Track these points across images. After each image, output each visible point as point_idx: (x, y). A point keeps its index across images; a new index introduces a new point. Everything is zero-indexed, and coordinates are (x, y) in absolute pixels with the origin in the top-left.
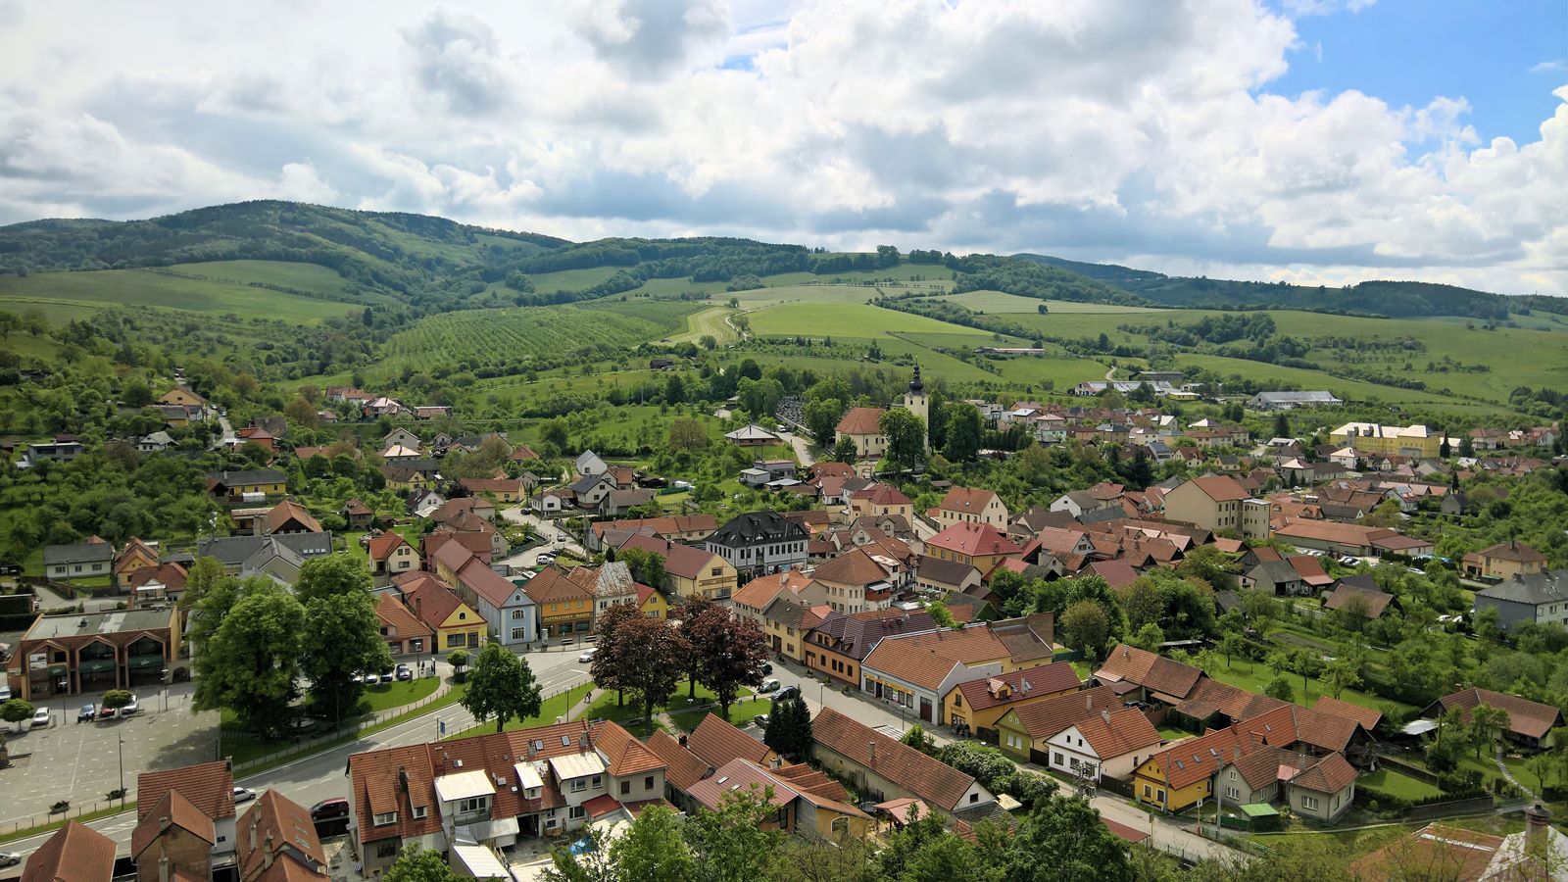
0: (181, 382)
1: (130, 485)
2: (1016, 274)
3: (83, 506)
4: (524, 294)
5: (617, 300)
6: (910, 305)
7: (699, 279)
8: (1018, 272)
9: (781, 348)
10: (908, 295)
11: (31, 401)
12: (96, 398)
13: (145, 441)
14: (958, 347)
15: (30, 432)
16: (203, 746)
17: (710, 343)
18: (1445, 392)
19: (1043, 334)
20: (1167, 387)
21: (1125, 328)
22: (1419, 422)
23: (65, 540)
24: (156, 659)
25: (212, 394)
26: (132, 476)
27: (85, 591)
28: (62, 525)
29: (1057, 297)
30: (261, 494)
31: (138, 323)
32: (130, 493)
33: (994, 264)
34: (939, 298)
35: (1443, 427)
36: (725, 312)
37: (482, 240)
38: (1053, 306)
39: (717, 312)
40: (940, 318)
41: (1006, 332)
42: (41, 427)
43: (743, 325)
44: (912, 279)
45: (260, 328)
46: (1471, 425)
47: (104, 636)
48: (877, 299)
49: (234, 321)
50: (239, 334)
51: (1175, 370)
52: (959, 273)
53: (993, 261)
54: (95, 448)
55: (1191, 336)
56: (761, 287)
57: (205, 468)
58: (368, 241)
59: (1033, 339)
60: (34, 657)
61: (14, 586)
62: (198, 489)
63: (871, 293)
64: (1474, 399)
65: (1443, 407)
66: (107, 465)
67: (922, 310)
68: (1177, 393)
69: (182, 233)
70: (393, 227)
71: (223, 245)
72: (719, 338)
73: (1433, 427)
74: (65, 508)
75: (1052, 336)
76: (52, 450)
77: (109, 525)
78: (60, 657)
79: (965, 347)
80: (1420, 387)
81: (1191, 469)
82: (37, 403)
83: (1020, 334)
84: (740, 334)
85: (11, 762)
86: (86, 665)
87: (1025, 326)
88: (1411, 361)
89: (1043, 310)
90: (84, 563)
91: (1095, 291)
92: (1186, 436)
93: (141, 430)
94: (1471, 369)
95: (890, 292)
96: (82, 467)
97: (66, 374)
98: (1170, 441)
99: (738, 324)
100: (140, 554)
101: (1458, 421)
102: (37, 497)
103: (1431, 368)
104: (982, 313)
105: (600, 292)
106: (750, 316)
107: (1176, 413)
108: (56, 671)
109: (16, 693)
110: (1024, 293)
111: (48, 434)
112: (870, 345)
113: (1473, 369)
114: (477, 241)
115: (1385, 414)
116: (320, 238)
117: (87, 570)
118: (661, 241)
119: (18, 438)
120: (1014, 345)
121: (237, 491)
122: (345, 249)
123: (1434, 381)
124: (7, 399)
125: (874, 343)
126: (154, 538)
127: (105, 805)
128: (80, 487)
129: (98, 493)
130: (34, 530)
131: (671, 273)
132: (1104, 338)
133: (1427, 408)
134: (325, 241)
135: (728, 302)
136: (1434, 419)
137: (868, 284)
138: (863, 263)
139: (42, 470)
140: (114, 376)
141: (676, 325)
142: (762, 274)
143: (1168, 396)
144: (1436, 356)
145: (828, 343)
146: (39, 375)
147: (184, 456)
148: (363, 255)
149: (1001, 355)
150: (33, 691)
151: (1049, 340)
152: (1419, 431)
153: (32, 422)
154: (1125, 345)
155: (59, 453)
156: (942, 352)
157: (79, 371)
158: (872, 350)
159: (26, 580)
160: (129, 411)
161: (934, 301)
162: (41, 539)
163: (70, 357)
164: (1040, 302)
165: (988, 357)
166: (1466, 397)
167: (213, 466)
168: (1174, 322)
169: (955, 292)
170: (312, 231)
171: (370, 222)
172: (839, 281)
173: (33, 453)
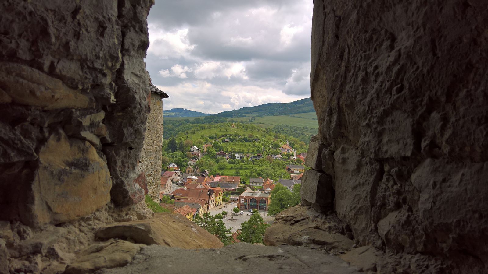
0: (287, 143)
1: (270, 166)
3: (259, 170)
11: (255, 146)
12: (267, 146)
13: (275, 156)
15: (253, 153)
23: (254, 177)
24: (265, 204)
25: (294, 146)
26: (271, 164)
27: (256, 189)
28: (255, 174)
30: (298, 172)
32: (270, 168)
42: (255, 152)
45: (312, 131)
47: (255, 197)
50: (307, 132)
54: (265, 157)
57: (287, 164)
60: (241, 200)
61: (243, 186)
62: (284, 168)
66: (266, 161)
74: (256, 170)
76: (256, 157)
77: (264, 175)
78: (246, 201)
82: (256, 146)
85: (233, 220)
86: (251, 203)
90: (256, 183)
93: (275, 154)
96: (261, 161)
97: (262, 140)
100: (268, 182)
102: (251, 167)
108: (245, 204)
109: (238, 207)
111: (256, 154)
117: (258, 185)
119: (250, 154)
121: (293, 170)
124: (250, 145)
126: (273, 179)
128: (260, 166)
129: (263, 167)
130: (249, 174)
139: (253, 161)
140: (272, 141)
146: (257, 140)
147: (282, 161)
150: (241, 207)
153: (253, 150)
155: (257, 158)
157: (265, 140)
159: (246, 185)
160: (274, 149)
162: (250, 177)
163: (264, 136)
167: (289, 163)
173: (252, 157)
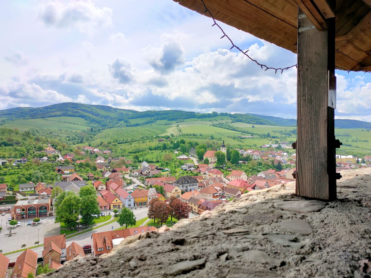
0: (49, 145)
1: (39, 169)
2: (246, 118)
3: (27, 175)
4: (128, 124)
5: (150, 125)
6: (221, 126)
7: (169, 120)
8: (247, 117)
9: (189, 136)
10: (220, 124)
11: (16, 150)
12: (31, 149)
13: (42, 159)
14: (233, 136)
15: (15, 157)
16: (56, 231)
17: (173, 135)
18: (357, 147)
19: (254, 133)
20: (285, 146)
21: (274, 131)
22: (350, 154)
23: (24, 182)
24: (45, 210)
25: (57, 148)
26: (39, 167)
27: (28, 194)
28: (23, 179)
29: (257, 124)
30: (68, 172)
31: (39, 131)
32: (39, 171)
33: (241, 116)
34: (228, 124)
35: (357, 156)
36: (176, 128)
37: (118, 111)
38: (256, 126)
39: (174, 128)
40: (228, 129)
41: (244, 132)
42: (18, 156)
43: (180, 131)
44: (221, 120)
45: (66, 132)
46: (364, 155)
47: (34, 205)
48: (212, 124)
49: (61, 131)
50: (62, 134)
51: (287, 142)
52: (232, 118)
53: (241, 115)
54: (30, 161)
55: (291, 133)
56: (184, 122)
57: (56, 165)
58: (92, 112)
59: (251, 134)
60: (17, 210)
61: (12, 193)
62: (54, 170)
63: (211, 123)
64: (364, 149)
65: (357, 151)
66: (33, 165)
67: (224, 127)
68: (287, 147)
69: (49, 110)
70: (98, 109)
71: (59, 113)
72: (175, 134)
73: (354, 156)
74: (24, 175)
75: (256, 133)
76: (21, 161)
77: (33, 179)
78: (23, 210)
79: (234, 136)
80: (350, 146)
81: (292, 166)
82: (17, 150)
83: (248, 133)
84: (179, 133)
85: (12, 235)
86: (29, 212)
87: (249, 131)
88: (347, 139)
89: (253, 127)
90: (28, 187)
91: (266, 122)
92: (290, 158)
93: (41, 157)
94: (363, 141)
95: (215, 123)
96: (28, 165)
97: (24, 143)
98: (286, 159)
99: (179, 131)
100: (41, 186)
101: (361, 154)
102: (17, 172)
103: (353, 141)
104: (238, 128)
105: (146, 123)
106: (182, 129)
107: (288, 152)
108: (22, 213)
109: (13, 219)
110: (248, 123)
111: (20, 157)
112: (211, 135)
113: (364, 141)
114: (117, 112)
115: (341, 153)
116: (81, 111)
117: (29, 189)
118: (160, 111)
119: (13, 158)
120: (246, 135)
121: (63, 171)
122: (86, 114)
123: (354, 144)
124: (10, 149)
125: (212, 135)
126: (44, 182)
127: (34, 245)
128: (27, 170)
129: (31, 171)
130: (17, 180)
131: (162, 119)
132: (269, 134)
133: (352, 151)
134: (82, 112)
135: (176, 126)
136: (354, 154)
137: (210, 121)
138: (209, 116)
139: (18, 166)
140: (35, 144)
141: (164, 131)
142: (184, 119)
143: (285, 148)
144: (354, 138)
145: (201, 135)
146: (18, 143)
147: (51, 163)
148: (90, 115)
149: (243, 138)
150: (17, 218)
151: (255, 134)
152: (351, 157)
153: (16, 155)
154: (274, 135)
156: (229, 137)
157: (27, 142)
158: (212, 137)
159: (15, 192)
160: (38, 152)
161: (226, 125)
162: (18, 182)
163: (25, 139)
164: (252, 125)
165: (240, 138)
166: (362, 148)
167: (57, 165)
168: (286, 130)
169: (231, 123)
170: (79, 110)
171: (92, 107)
172: (203, 120)
173: (16, 162)
